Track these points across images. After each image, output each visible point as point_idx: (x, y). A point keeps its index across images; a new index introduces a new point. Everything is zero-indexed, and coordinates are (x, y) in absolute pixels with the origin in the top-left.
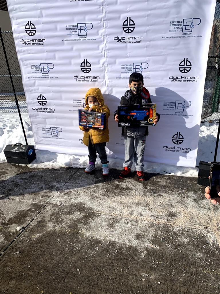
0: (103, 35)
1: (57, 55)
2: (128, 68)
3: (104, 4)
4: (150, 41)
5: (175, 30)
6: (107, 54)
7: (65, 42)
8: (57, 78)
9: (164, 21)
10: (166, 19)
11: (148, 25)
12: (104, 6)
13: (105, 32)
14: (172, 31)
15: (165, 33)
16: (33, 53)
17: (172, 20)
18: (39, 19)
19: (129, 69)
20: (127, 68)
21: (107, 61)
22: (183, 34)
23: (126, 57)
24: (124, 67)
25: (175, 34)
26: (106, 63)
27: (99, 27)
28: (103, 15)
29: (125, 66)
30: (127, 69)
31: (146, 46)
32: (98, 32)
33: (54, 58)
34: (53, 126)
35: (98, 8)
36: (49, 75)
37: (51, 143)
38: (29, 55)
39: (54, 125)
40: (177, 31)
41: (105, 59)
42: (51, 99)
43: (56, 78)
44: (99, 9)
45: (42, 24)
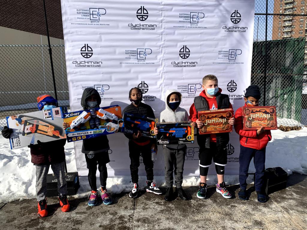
0: (161, 60)
1: (114, 77)
3: (163, 34)
4: (203, 66)
5: (223, 57)
6: (164, 77)
7: (123, 65)
9: (214, 50)
10: (216, 49)
11: (201, 53)
12: (163, 36)
13: (164, 57)
14: (220, 58)
15: (215, 60)
16: (87, 75)
17: (220, 50)
18: (98, 43)
22: (229, 61)
25: (223, 60)
27: (158, 53)
28: (162, 43)
31: (200, 70)
32: (156, 57)
35: (157, 37)
38: (82, 76)
40: (225, 58)
41: (162, 81)
44: (159, 38)
45: (100, 47)
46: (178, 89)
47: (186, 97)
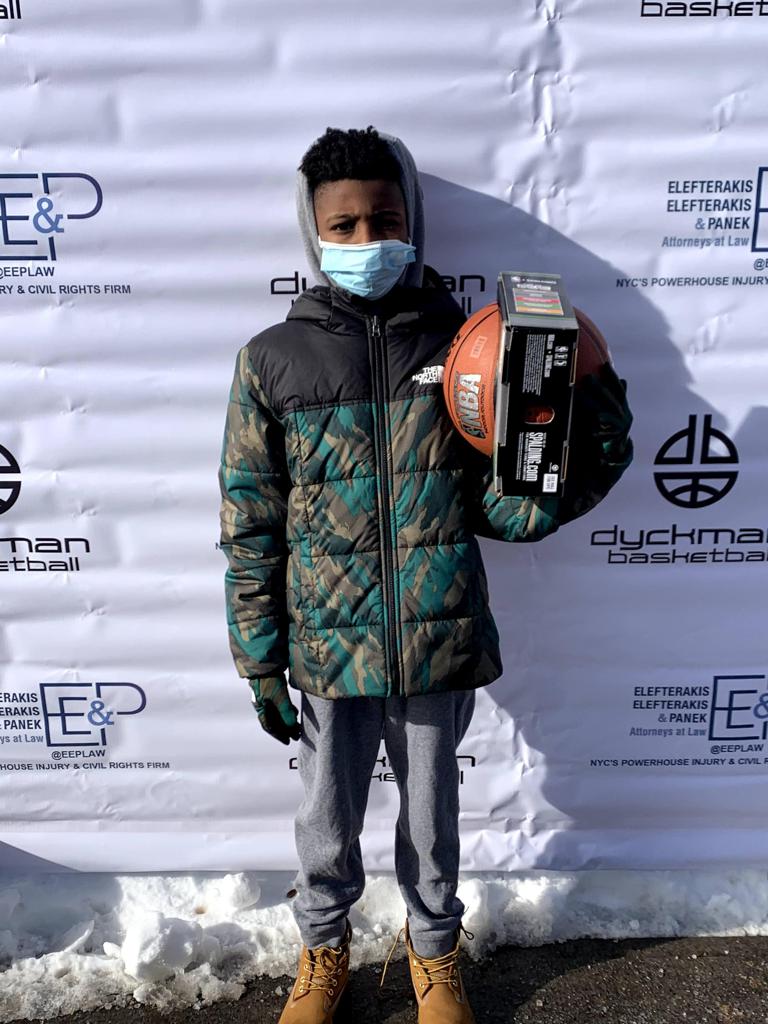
2: (717, 204)
8: (127, 289)
19: (723, 214)
20: (706, 205)
21: (554, 157)
23: (706, 125)
24: (689, 197)
26: (546, 173)
29: (697, 195)
30: (706, 217)
33: (107, 129)
34: (66, 671)
36: (50, 271)
37: (44, 805)
39: (73, 665)
41: (541, 137)
42: (62, 466)
43: (116, 289)
46: (671, 207)
47: (738, 281)
